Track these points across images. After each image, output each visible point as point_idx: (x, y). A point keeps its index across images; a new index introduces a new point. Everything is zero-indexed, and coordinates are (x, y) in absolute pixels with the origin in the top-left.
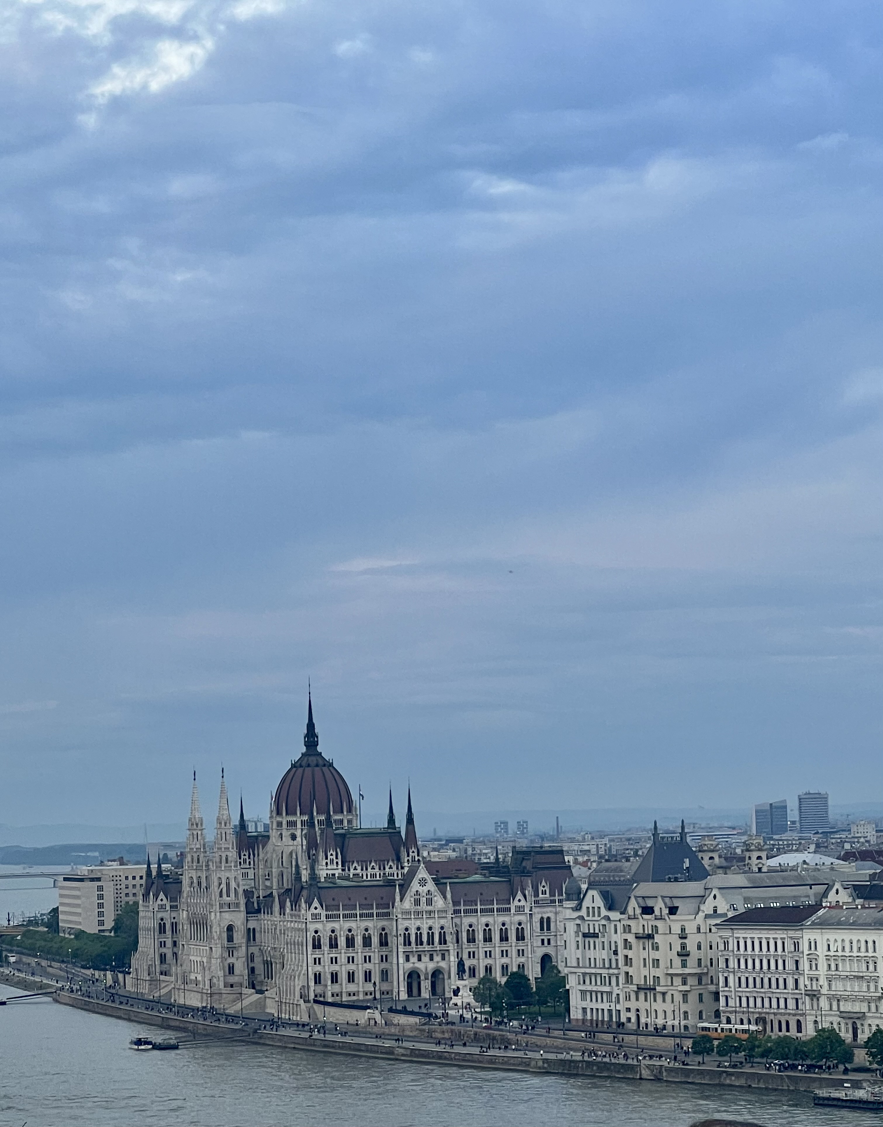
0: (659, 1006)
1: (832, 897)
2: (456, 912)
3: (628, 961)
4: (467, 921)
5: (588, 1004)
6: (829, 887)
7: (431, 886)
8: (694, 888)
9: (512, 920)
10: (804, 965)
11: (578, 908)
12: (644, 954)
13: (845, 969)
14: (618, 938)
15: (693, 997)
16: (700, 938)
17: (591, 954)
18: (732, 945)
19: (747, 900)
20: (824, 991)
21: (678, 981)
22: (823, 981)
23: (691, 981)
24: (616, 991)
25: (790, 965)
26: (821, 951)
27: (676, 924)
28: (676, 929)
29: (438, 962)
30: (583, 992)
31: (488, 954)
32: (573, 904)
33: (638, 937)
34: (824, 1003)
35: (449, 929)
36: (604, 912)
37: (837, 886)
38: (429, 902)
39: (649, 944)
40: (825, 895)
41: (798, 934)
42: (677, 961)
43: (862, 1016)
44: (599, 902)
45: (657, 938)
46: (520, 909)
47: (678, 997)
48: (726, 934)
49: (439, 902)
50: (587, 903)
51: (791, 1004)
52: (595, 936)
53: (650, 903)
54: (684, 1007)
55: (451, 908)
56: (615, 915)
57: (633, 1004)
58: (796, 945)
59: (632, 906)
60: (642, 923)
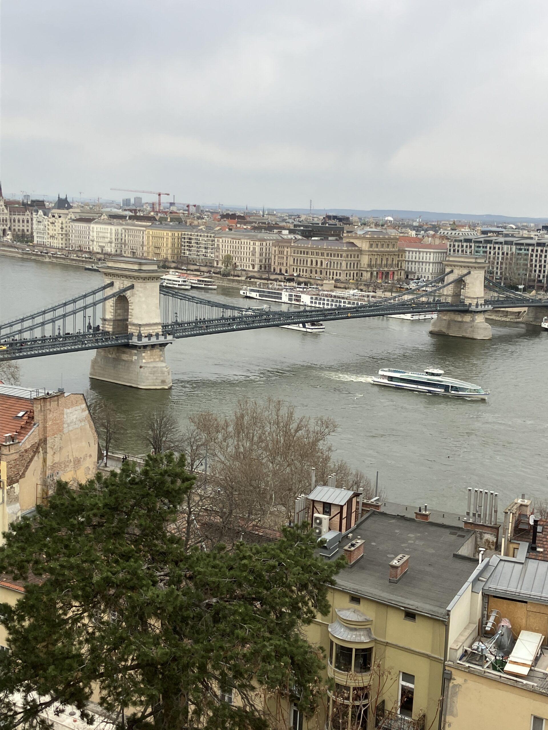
0: (55, 241)
1: (102, 217)
2: (10, 214)
3: (48, 229)
4: (13, 217)
5: (38, 240)
6: (102, 214)
7: (3, 207)
8: (66, 211)
9: (25, 218)
10: (91, 233)
11: (37, 215)
12: (52, 228)
13: (101, 235)
14: (46, 223)
15: (64, 240)
16: (67, 224)
17: (39, 227)
18: (74, 227)
19: (80, 216)
20: (95, 240)
21: (60, 235)
22: (95, 238)
23: (64, 235)
24: (45, 237)
25: (88, 233)
26: (95, 230)
27: (60, 220)
28: (60, 222)
29: (5, 227)
30: (37, 237)
31: (19, 226)
32: (36, 213)
33: (51, 223)
34: (95, 243)
35: (8, 218)
36: (43, 216)
37: (104, 214)
38: (3, 211)
39: (54, 225)
40: (101, 216)
41: (89, 225)
42: (60, 230)
43: (104, 247)
44: (42, 214)
45: (56, 224)
46: (28, 215)
47: (60, 239)
48: (72, 224)
49: (6, 211)
50: (39, 213)
51: (87, 243)
52: (40, 222)
53: (54, 215)
54: (62, 242)
55: (9, 213)
56: (46, 217)
57: (49, 240)
58: (89, 228)
59: (50, 215)
60: (52, 220)
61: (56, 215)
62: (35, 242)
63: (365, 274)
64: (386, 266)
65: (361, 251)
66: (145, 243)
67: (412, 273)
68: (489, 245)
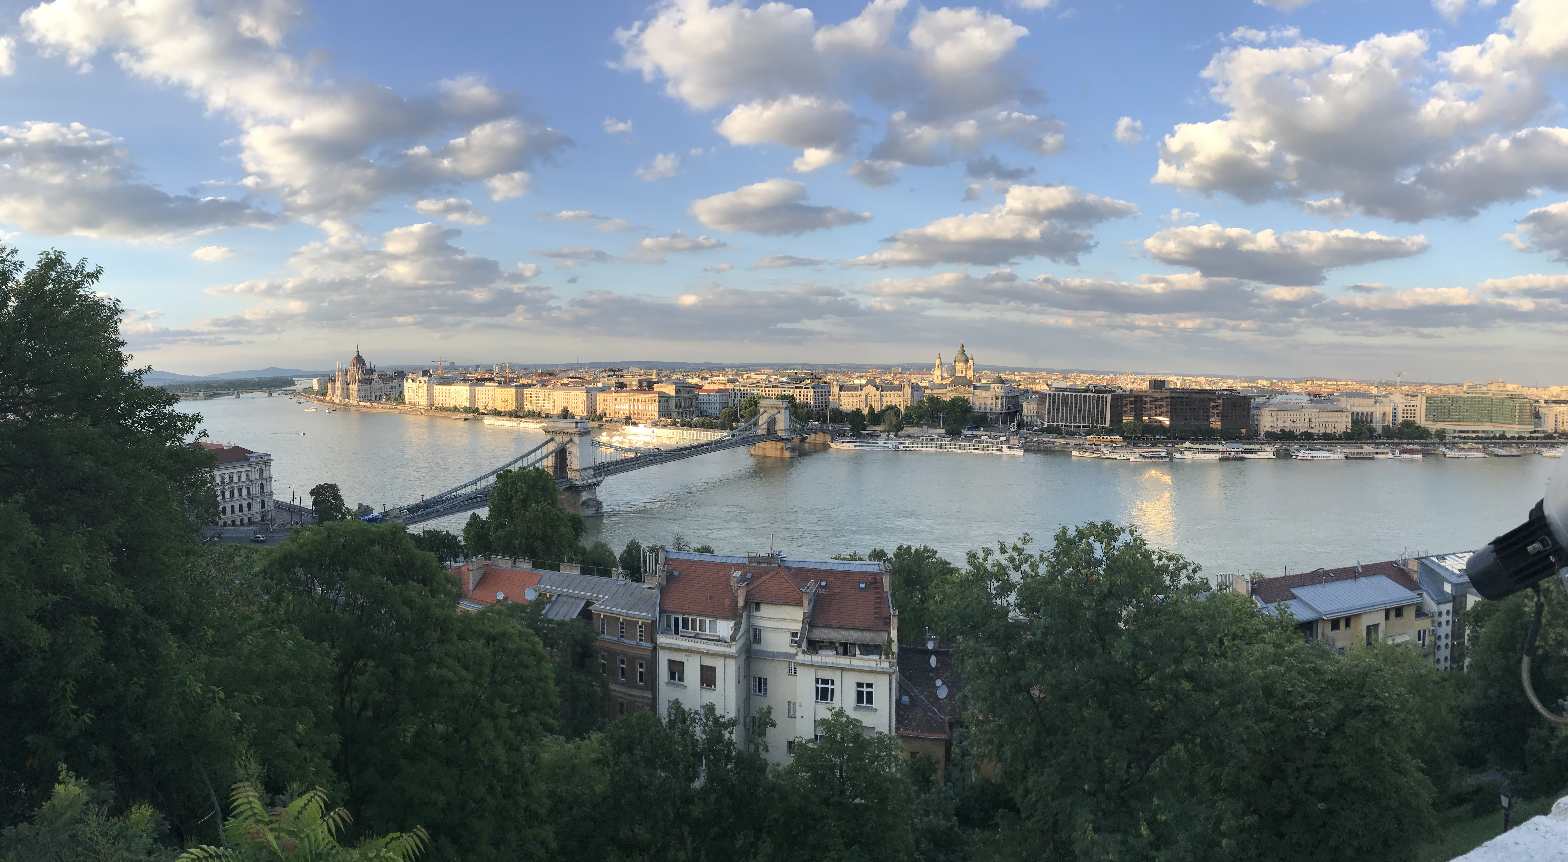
0: (423, 400)
1: (456, 379)
3: (417, 392)
4: (386, 386)
5: (409, 400)
8: (429, 378)
11: (407, 382)
12: (420, 391)
13: (459, 394)
14: (415, 388)
15: (429, 399)
16: (431, 388)
17: (409, 391)
20: (455, 398)
21: (427, 396)
22: (454, 396)
23: (429, 396)
24: (415, 398)
28: (426, 386)
29: (380, 393)
30: (407, 398)
31: (390, 391)
33: (418, 387)
34: (455, 400)
35: (382, 387)
36: (412, 383)
39: (421, 389)
42: (426, 392)
43: (462, 403)
45: (423, 388)
47: (427, 399)
50: (409, 381)
52: (410, 387)
53: (421, 381)
54: (428, 401)
55: (383, 383)
57: (418, 400)
59: (418, 382)
60: (420, 385)
61: (423, 382)
62: (406, 402)
63: (673, 414)
64: (688, 407)
65: (669, 397)
66: (495, 399)
67: (704, 411)
68: (761, 389)
